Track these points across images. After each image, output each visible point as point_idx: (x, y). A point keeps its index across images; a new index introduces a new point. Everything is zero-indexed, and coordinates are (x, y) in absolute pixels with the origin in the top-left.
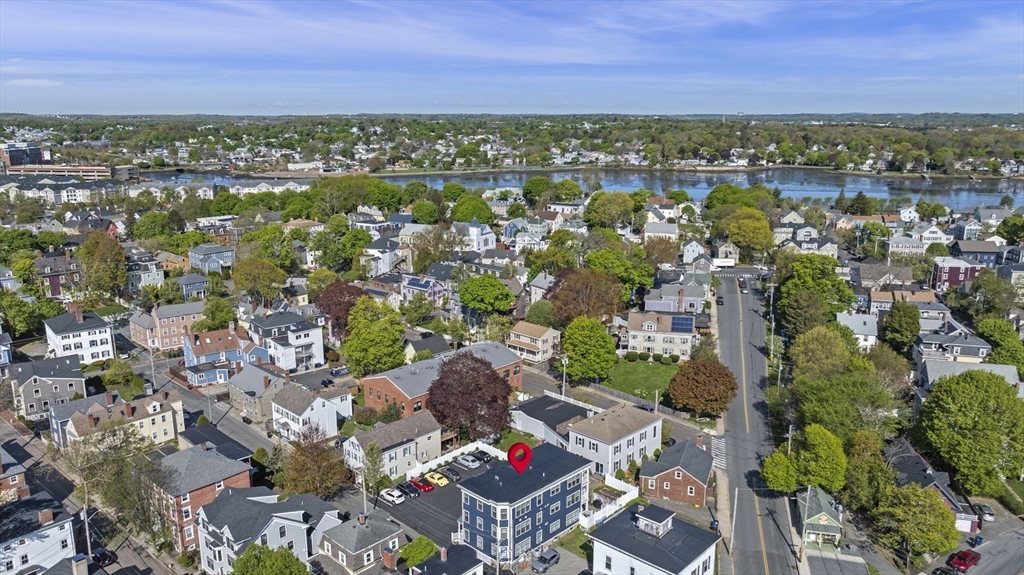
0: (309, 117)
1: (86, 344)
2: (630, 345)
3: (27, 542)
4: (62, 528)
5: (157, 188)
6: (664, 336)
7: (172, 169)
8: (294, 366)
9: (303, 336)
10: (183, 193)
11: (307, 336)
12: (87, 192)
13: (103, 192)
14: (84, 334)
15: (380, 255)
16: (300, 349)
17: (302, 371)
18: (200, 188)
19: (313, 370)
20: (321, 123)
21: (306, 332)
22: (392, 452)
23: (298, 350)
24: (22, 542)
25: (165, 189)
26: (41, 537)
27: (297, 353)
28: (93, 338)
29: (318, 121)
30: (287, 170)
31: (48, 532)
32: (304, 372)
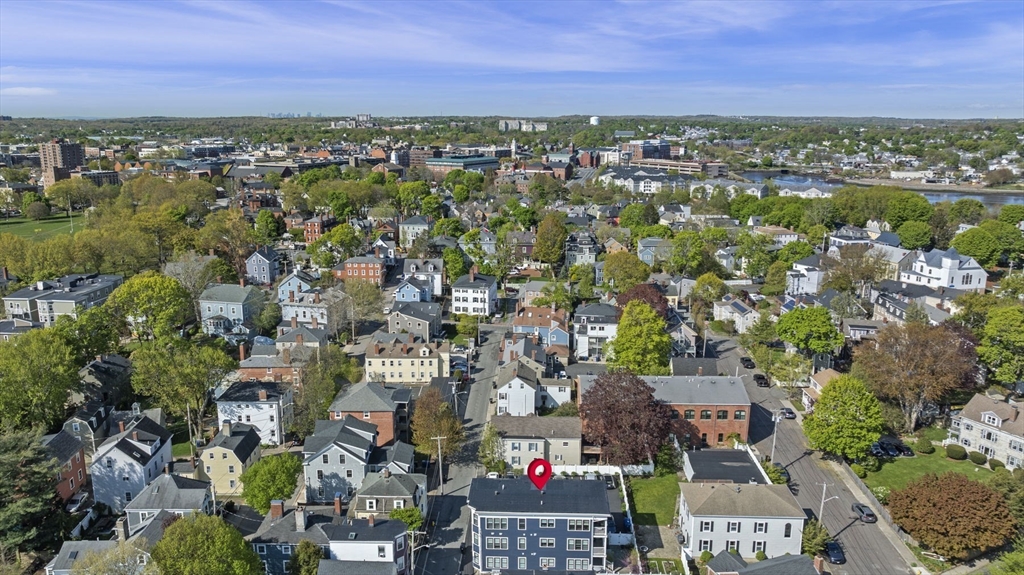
0: (999, 120)
1: (470, 299)
2: (962, 436)
3: (250, 407)
4: (271, 407)
5: (712, 185)
6: (1011, 437)
7: (778, 169)
8: (586, 354)
9: (598, 328)
10: (732, 191)
11: (602, 329)
12: (659, 184)
13: (674, 185)
14: (470, 291)
15: (805, 273)
16: (594, 340)
17: (592, 360)
18: (749, 188)
19: (603, 362)
20: (989, 129)
21: (602, 325)
22: (517, 442)
23: (591, 340)
24: (247, 406)
25: (718, 186)
26: (258, 408)
27: (590, 343)
28: (476, 295)
29: (985, 126)
30: (889, 178)
31: (263, 406)
32: (595, 362)
